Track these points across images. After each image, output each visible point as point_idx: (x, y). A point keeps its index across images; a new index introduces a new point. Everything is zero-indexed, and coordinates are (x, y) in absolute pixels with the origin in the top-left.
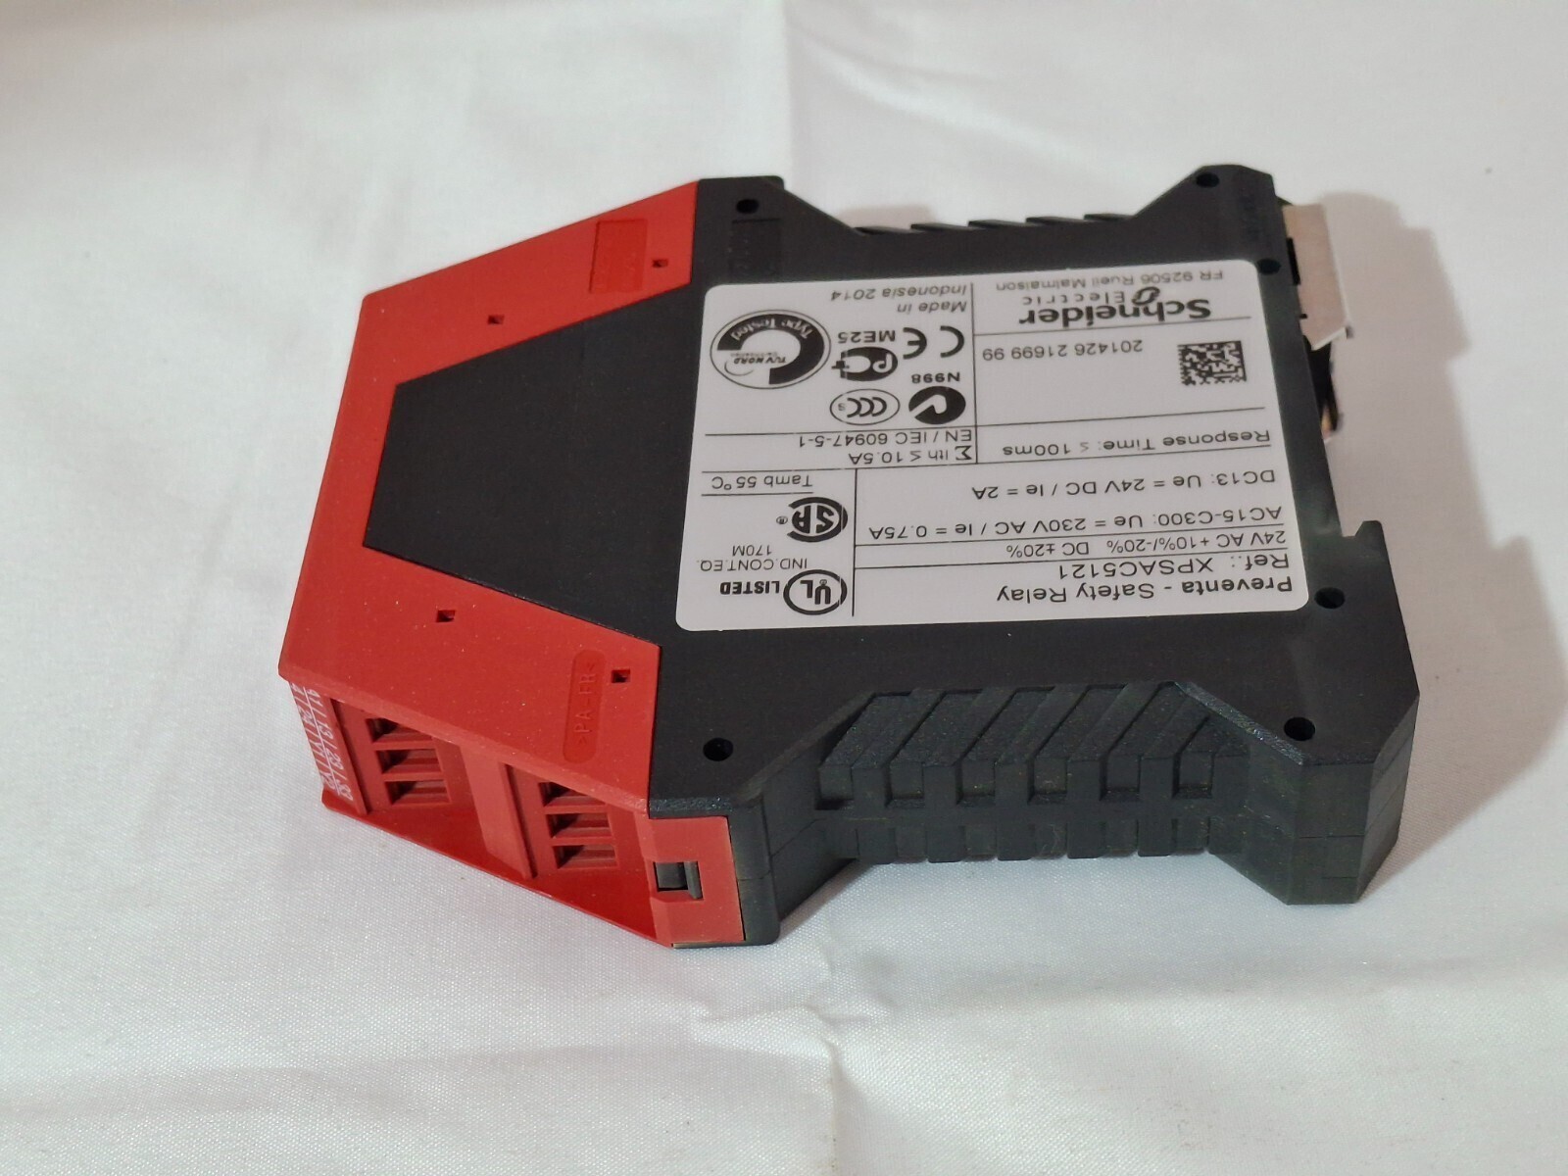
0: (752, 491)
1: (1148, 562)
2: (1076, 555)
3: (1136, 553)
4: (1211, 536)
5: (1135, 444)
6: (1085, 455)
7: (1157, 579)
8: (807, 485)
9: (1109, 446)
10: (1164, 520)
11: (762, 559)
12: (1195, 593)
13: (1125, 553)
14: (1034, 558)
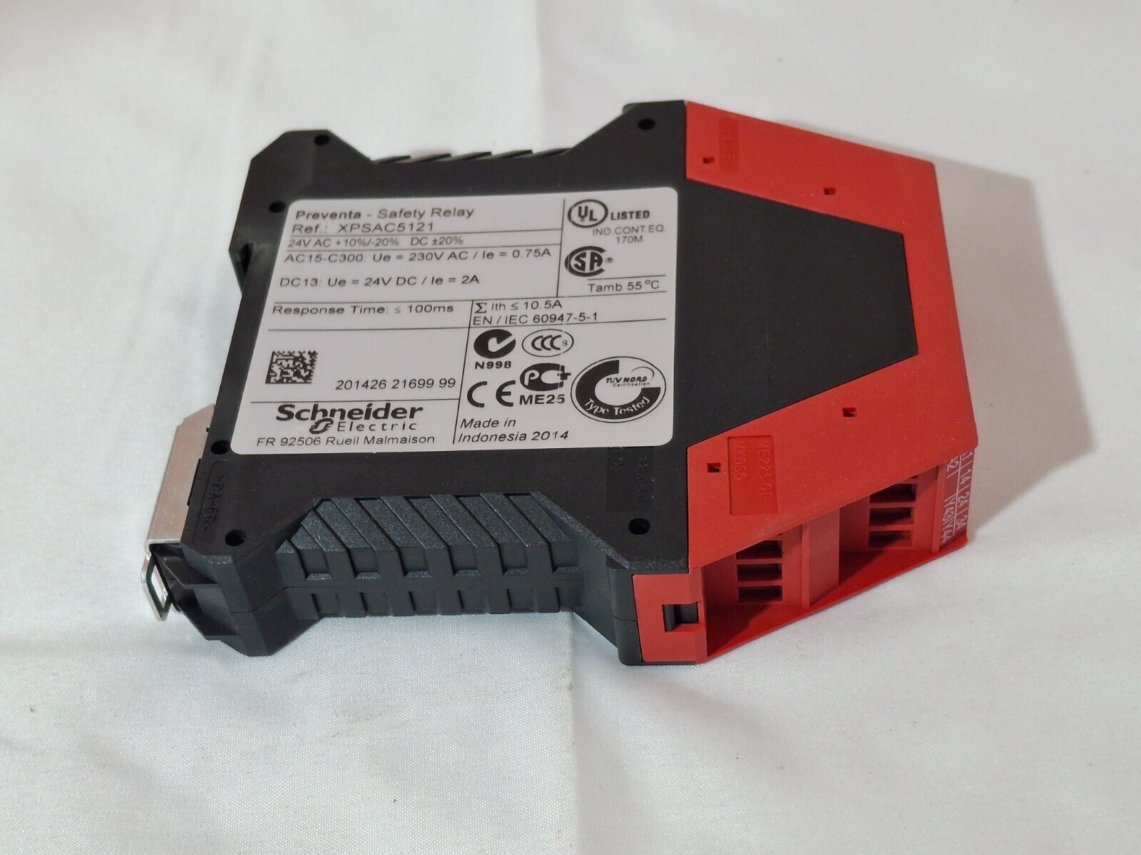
0: (631, 280)
1: (377, 232)
2: (420, 237)
3: (382, 238)
4: (334, 246)
5: (363, 311)
6: (398, 305)
7: (374, 221)
8: (592, 285)
9: (381, 310)
10: (359, 258)
11: (623, 234)
12: (354, 212)
13: (389, 237)
14: (446, 236)
